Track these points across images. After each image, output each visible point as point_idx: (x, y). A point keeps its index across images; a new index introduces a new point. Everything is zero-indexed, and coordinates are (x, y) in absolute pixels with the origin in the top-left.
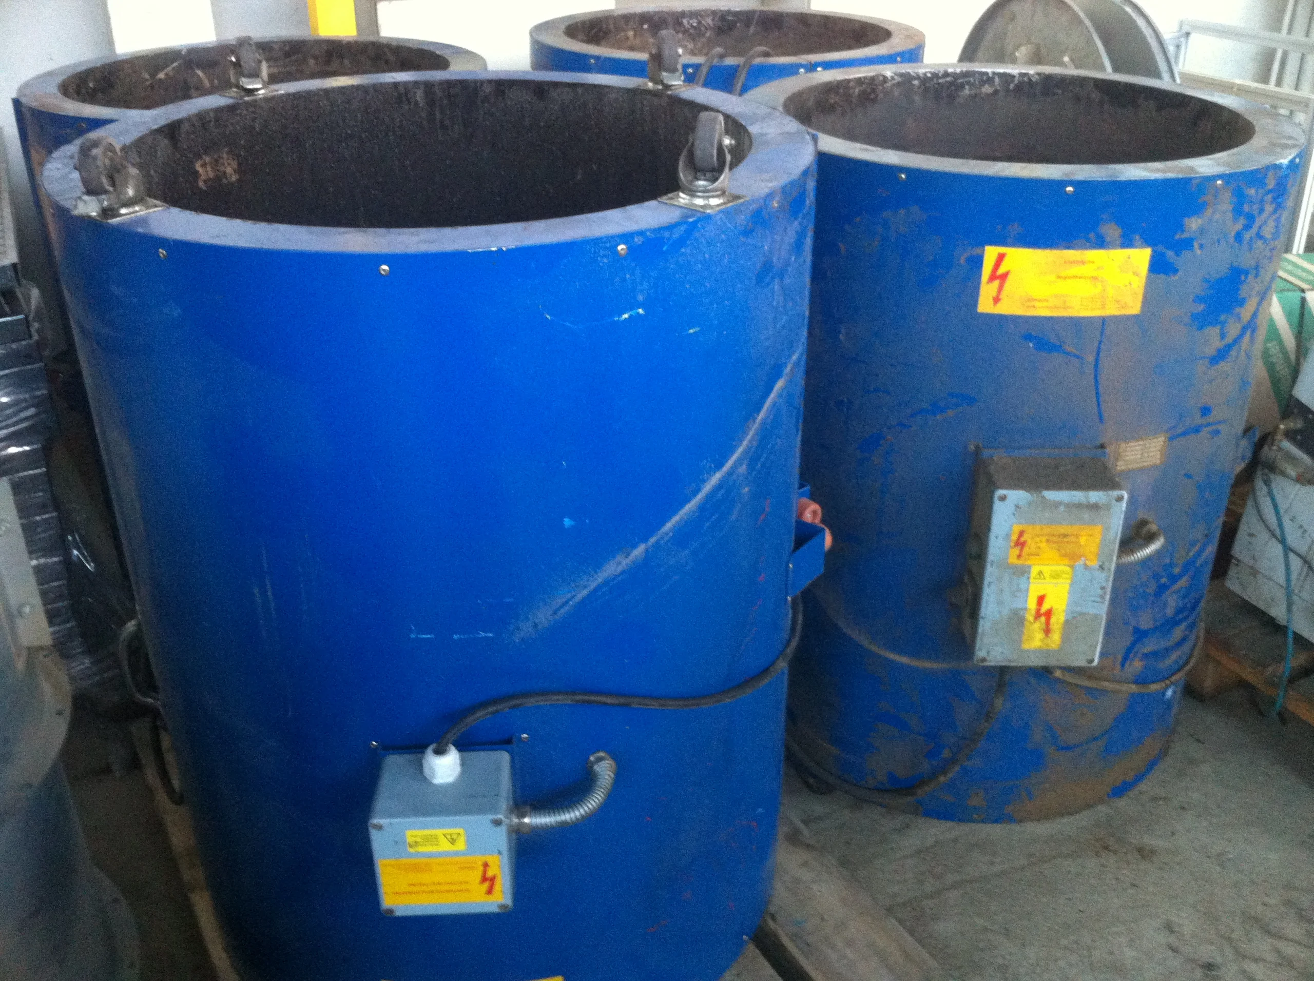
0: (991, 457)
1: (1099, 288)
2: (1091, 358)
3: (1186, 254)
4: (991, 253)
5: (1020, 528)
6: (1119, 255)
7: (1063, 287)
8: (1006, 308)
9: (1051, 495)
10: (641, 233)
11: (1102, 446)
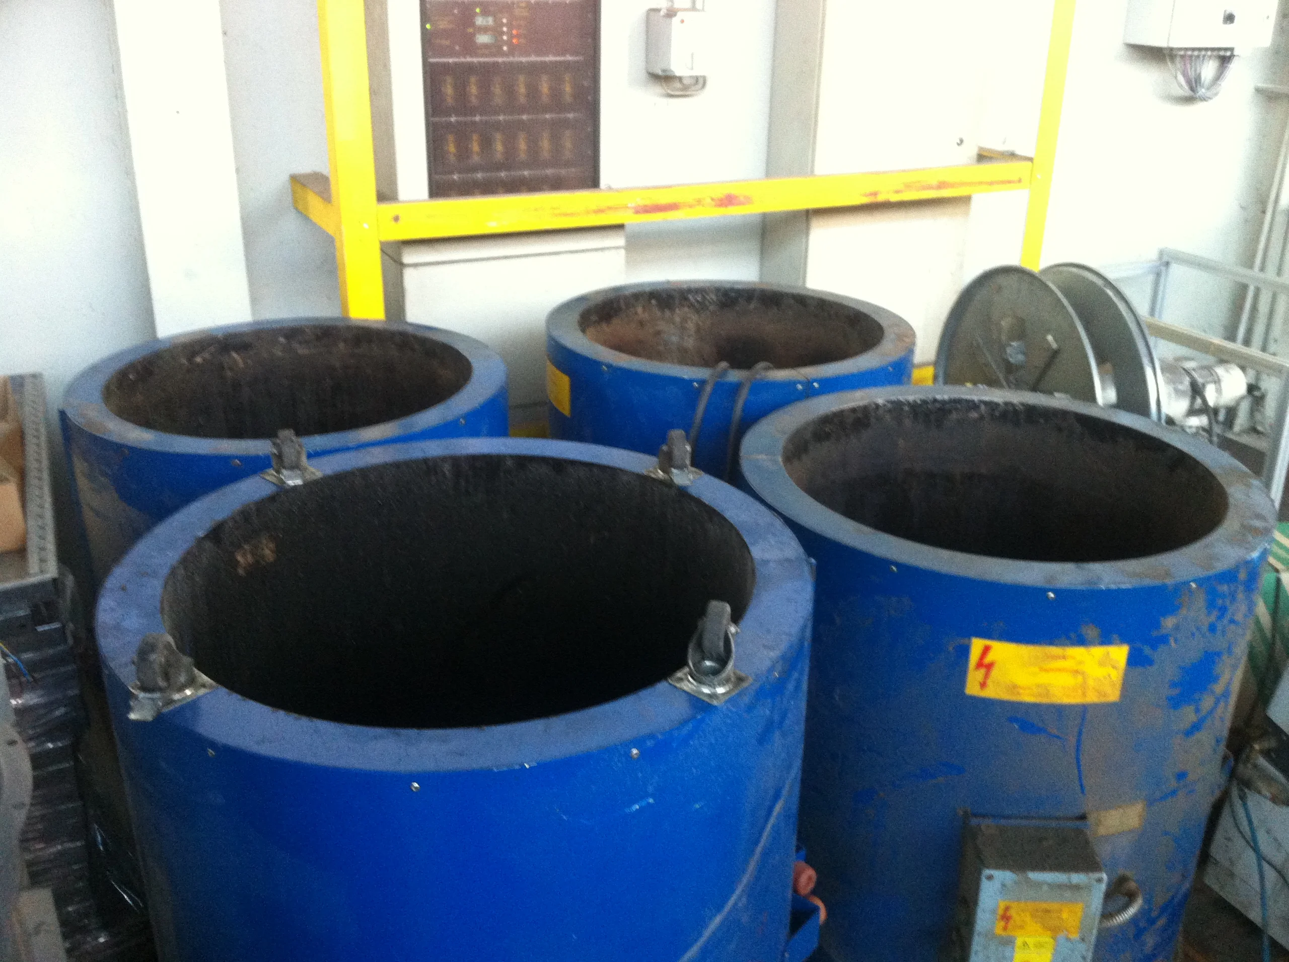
0: (979, 825)
1: (1080, 679)
2: (1073, 740)
3: (1162, 648)
4: (977, 645)
5: (1007, 903)
6: (1098, 651)
7: (1045, 678)
8: (991, 692)
9: (1034, 876)
10: (652, 736)
11: (1083, 817)
